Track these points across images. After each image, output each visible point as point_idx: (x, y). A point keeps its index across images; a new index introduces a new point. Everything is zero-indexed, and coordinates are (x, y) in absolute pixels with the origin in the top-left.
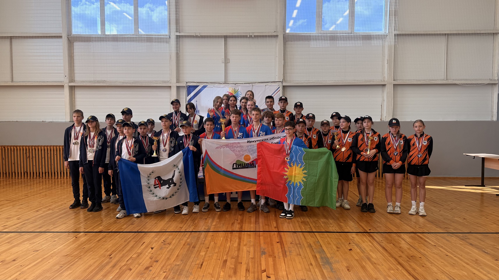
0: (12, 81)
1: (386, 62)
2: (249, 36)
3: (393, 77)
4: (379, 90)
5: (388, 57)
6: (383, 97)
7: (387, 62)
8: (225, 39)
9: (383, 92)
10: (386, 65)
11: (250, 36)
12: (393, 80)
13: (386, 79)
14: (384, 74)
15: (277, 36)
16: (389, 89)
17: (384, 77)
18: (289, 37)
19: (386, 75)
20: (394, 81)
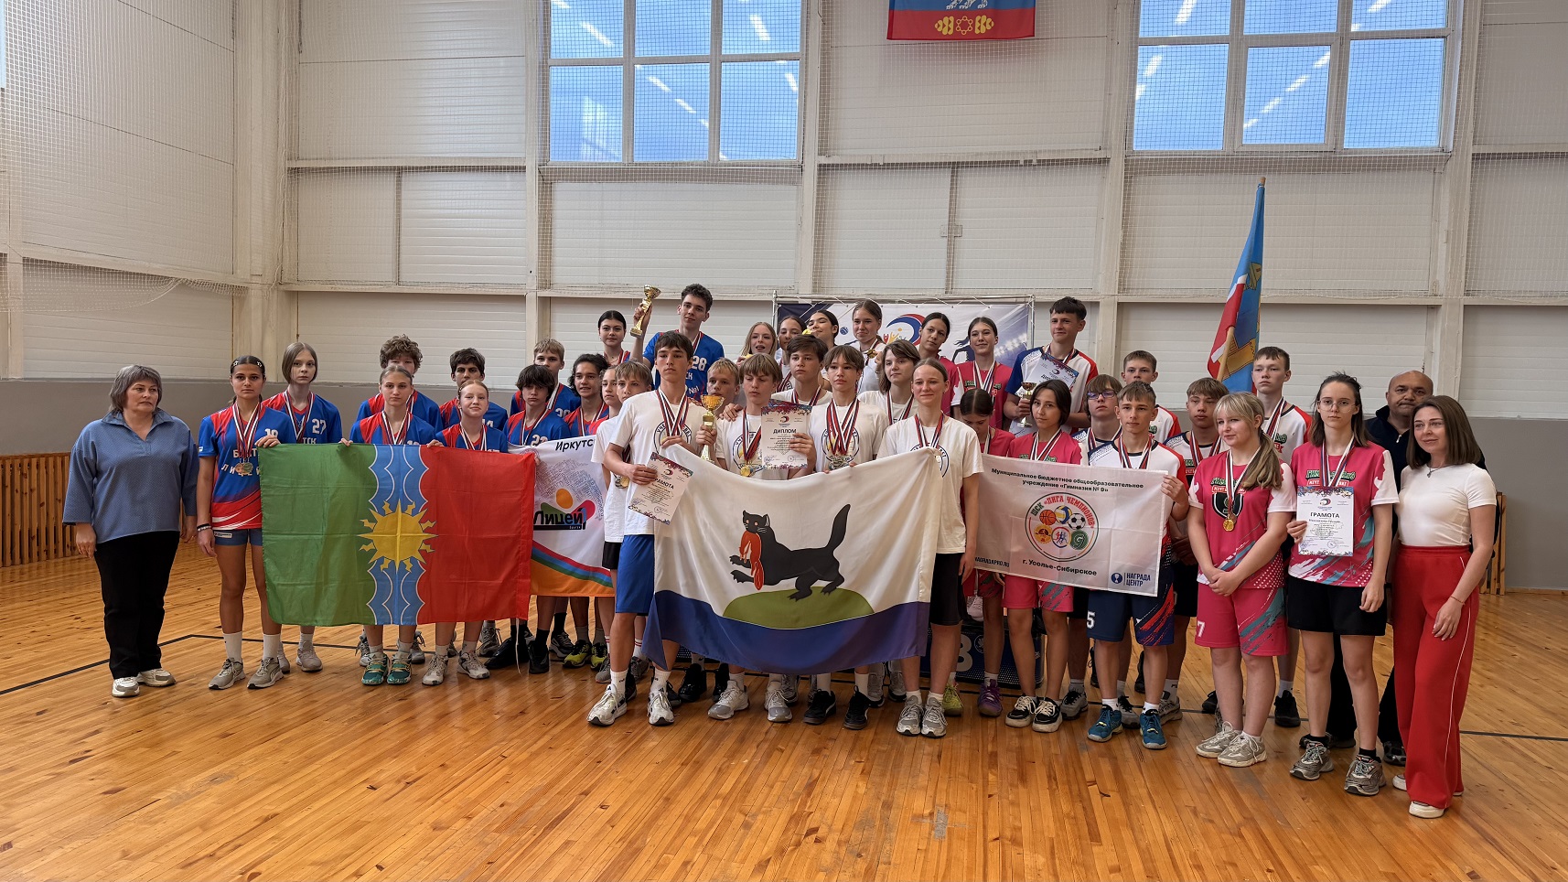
0: (398, 283)
1: (1442, 238)
2: (1022, 163)
3: (1463, 284)
4: (1418, 324)
5: (1449, 224)
6: (1429, 343)
7: (1447, 239)
8: (953, 172)
9: (1430, 327)
10: (1443, 248)
11: (1025, 161)
12: (1462, 292)
13: (1442, 289)
14: (1435, 273)
15: (1104, 162)
16: (1451, 320)
17: (1436, 283)
18: (1142, 164)
19: (1441, 277)
20: (1468, 295)
